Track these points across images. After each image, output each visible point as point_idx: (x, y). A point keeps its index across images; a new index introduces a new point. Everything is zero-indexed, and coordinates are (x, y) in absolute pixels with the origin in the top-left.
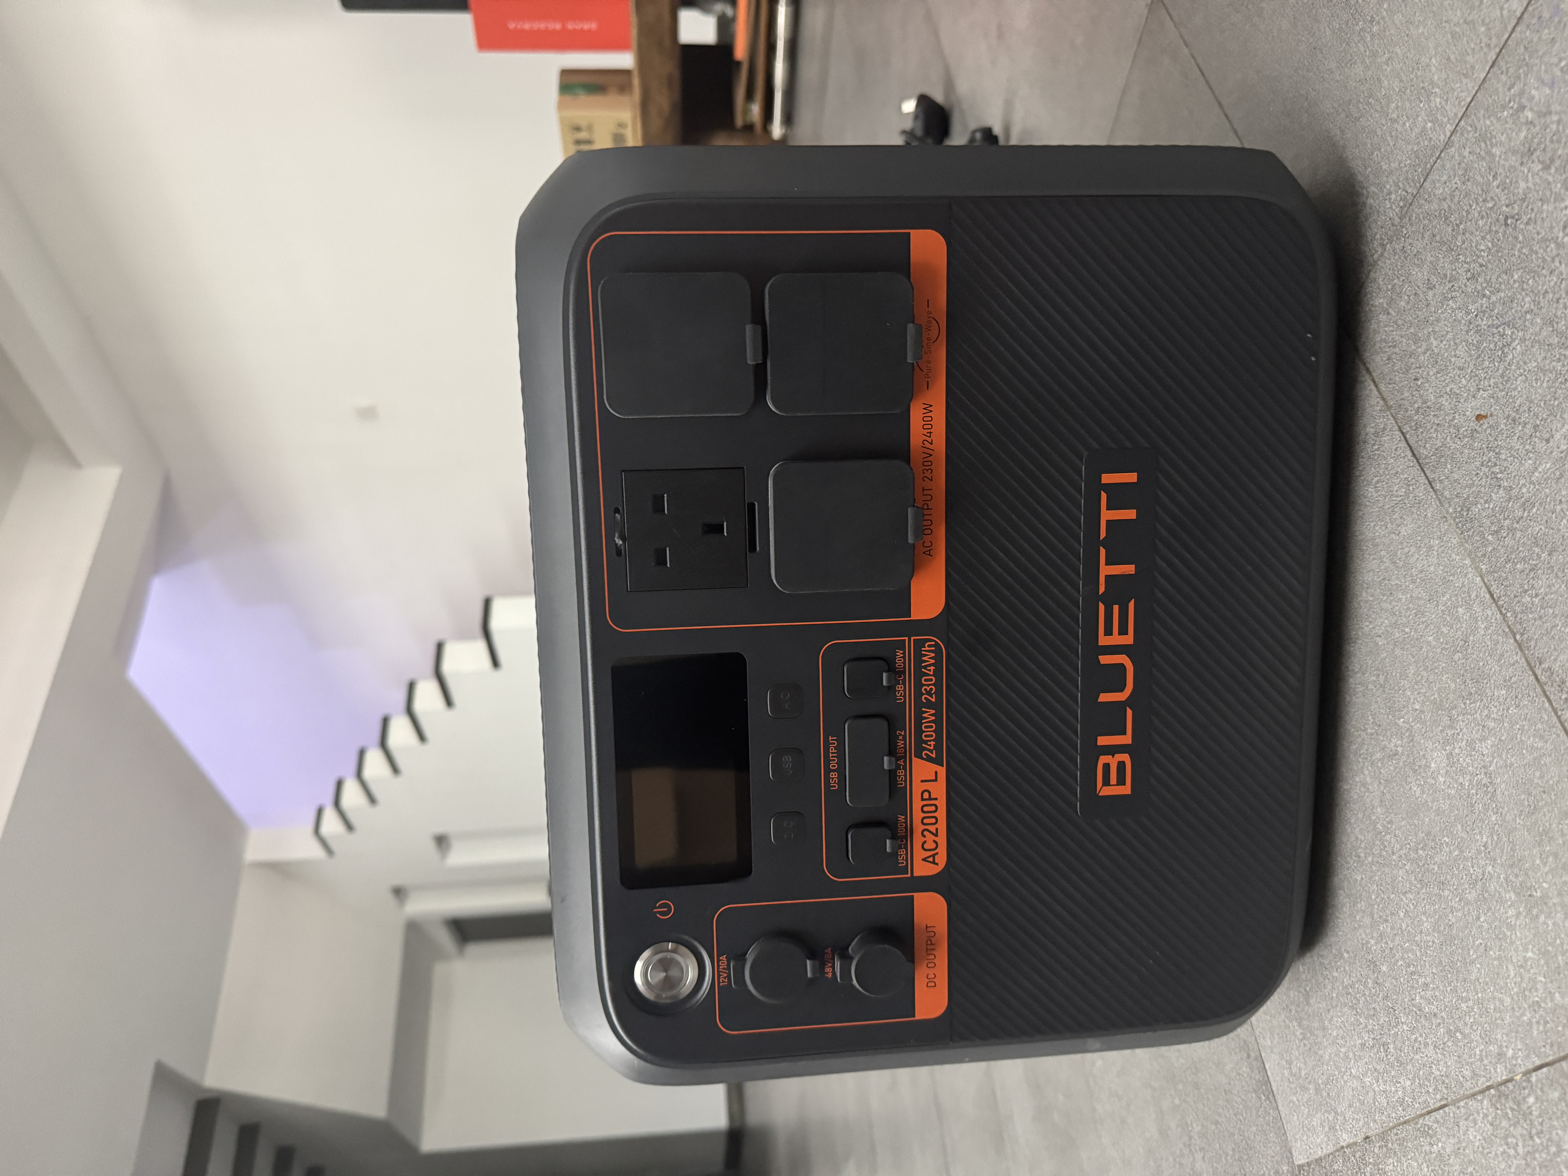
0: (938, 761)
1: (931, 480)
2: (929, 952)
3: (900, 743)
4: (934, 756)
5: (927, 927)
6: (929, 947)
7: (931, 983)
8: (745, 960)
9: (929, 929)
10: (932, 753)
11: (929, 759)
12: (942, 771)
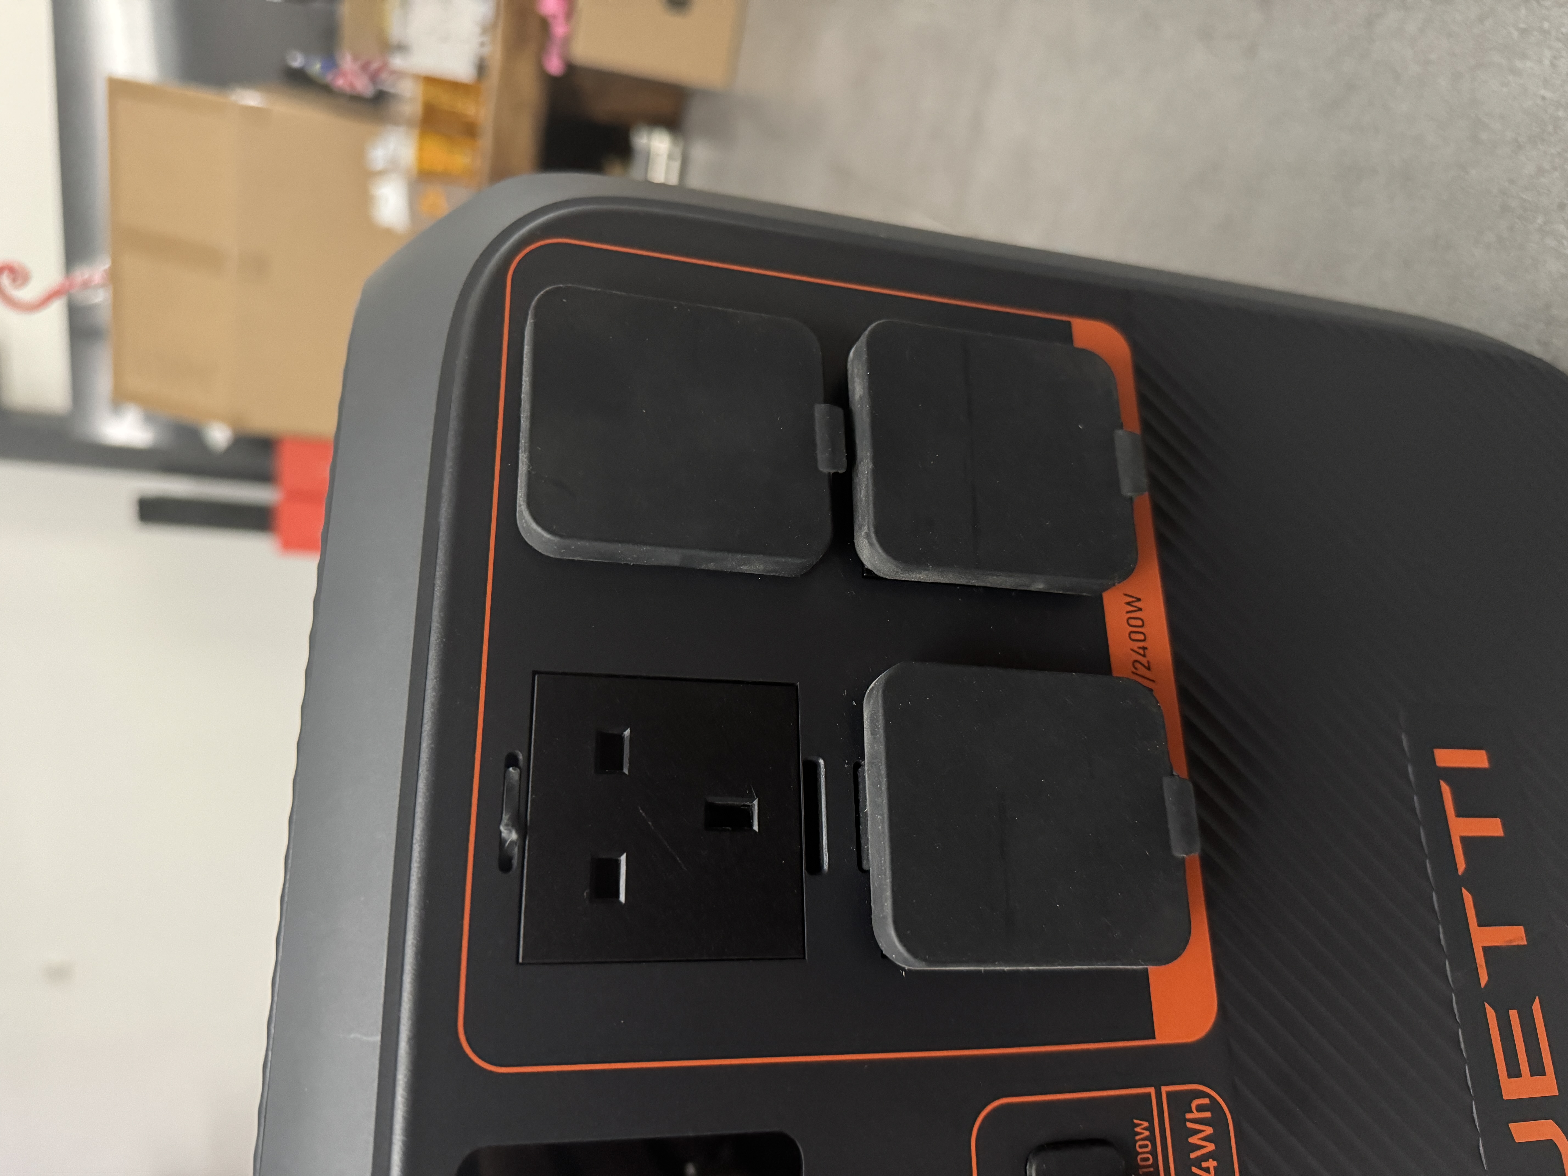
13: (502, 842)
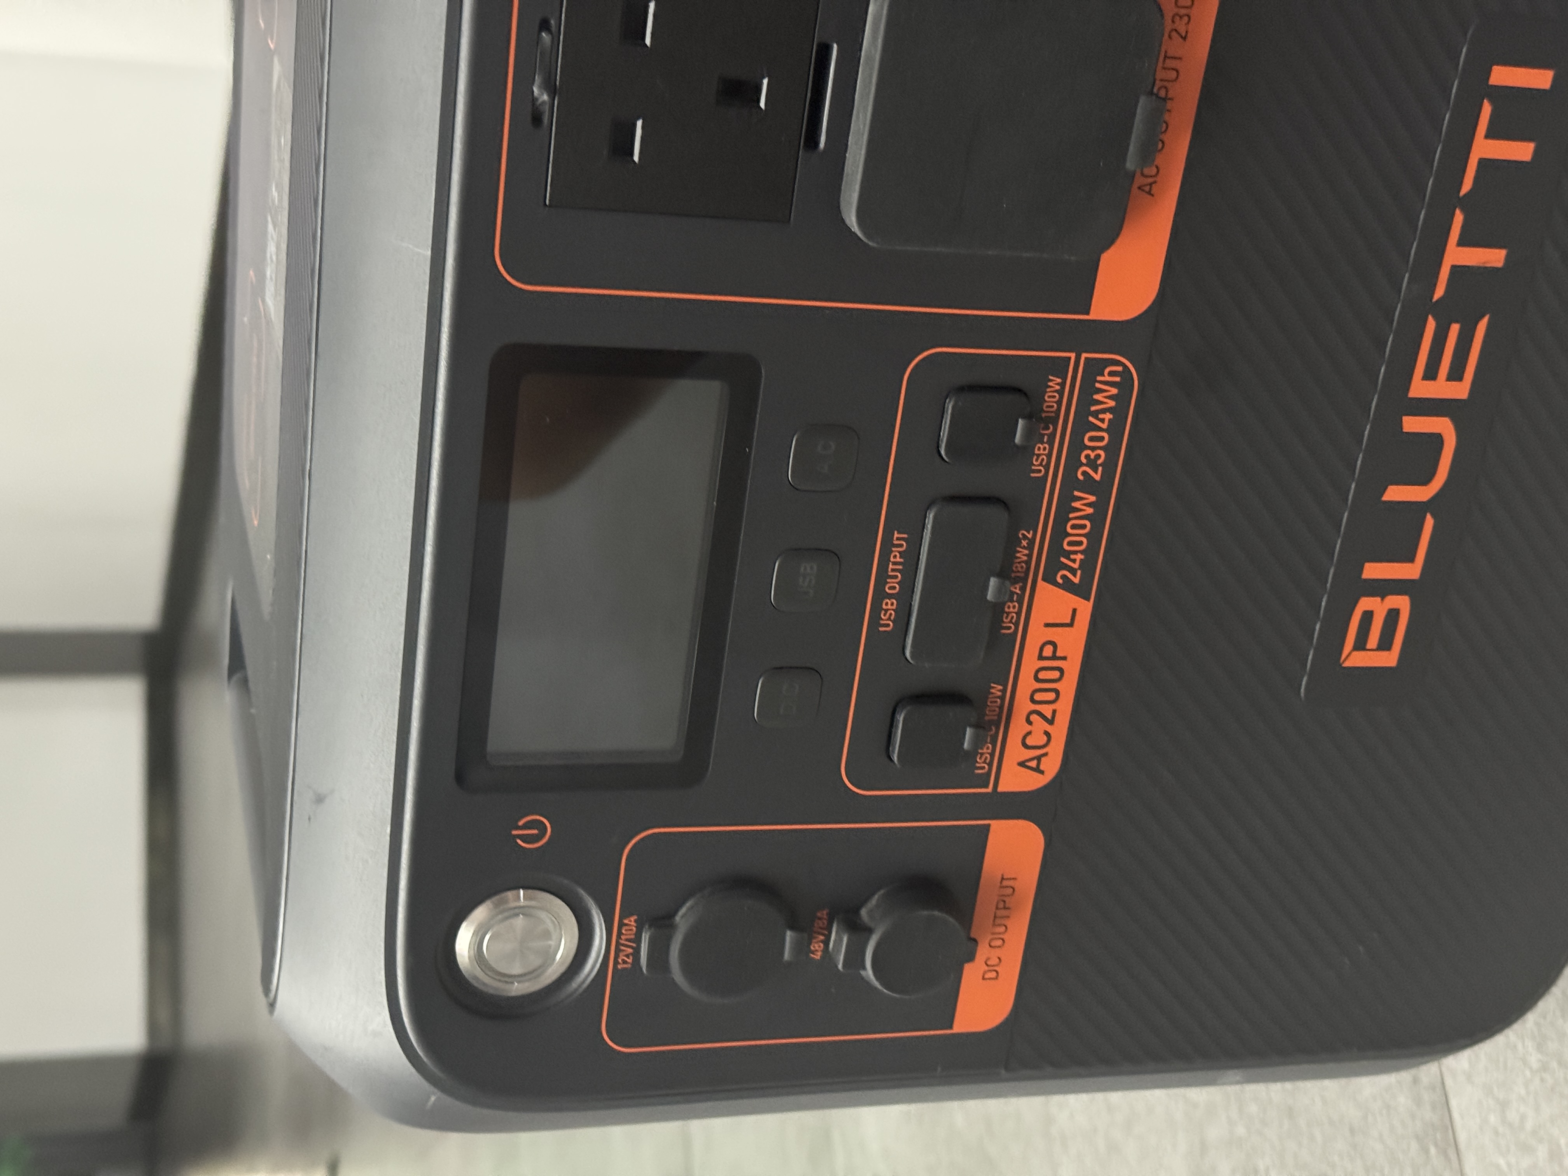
0: (1081, 591)
1: (1184, 38)
2: (998, 921)
3: (1022, 554)
4: (1076, 580)
5: (1003, 879)
6: (1000, 913)
7: (993, 971)
8: (672, 927)
9: (1005, 883)
10: (1075, 575)
11: (1068, 586)
12: (1085, 608)
13: (534, 100)
